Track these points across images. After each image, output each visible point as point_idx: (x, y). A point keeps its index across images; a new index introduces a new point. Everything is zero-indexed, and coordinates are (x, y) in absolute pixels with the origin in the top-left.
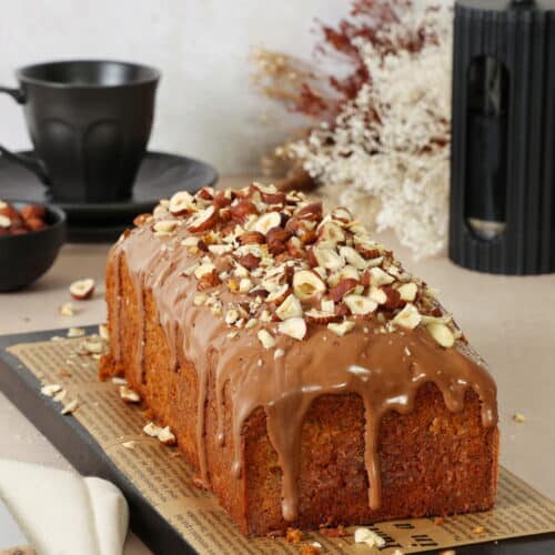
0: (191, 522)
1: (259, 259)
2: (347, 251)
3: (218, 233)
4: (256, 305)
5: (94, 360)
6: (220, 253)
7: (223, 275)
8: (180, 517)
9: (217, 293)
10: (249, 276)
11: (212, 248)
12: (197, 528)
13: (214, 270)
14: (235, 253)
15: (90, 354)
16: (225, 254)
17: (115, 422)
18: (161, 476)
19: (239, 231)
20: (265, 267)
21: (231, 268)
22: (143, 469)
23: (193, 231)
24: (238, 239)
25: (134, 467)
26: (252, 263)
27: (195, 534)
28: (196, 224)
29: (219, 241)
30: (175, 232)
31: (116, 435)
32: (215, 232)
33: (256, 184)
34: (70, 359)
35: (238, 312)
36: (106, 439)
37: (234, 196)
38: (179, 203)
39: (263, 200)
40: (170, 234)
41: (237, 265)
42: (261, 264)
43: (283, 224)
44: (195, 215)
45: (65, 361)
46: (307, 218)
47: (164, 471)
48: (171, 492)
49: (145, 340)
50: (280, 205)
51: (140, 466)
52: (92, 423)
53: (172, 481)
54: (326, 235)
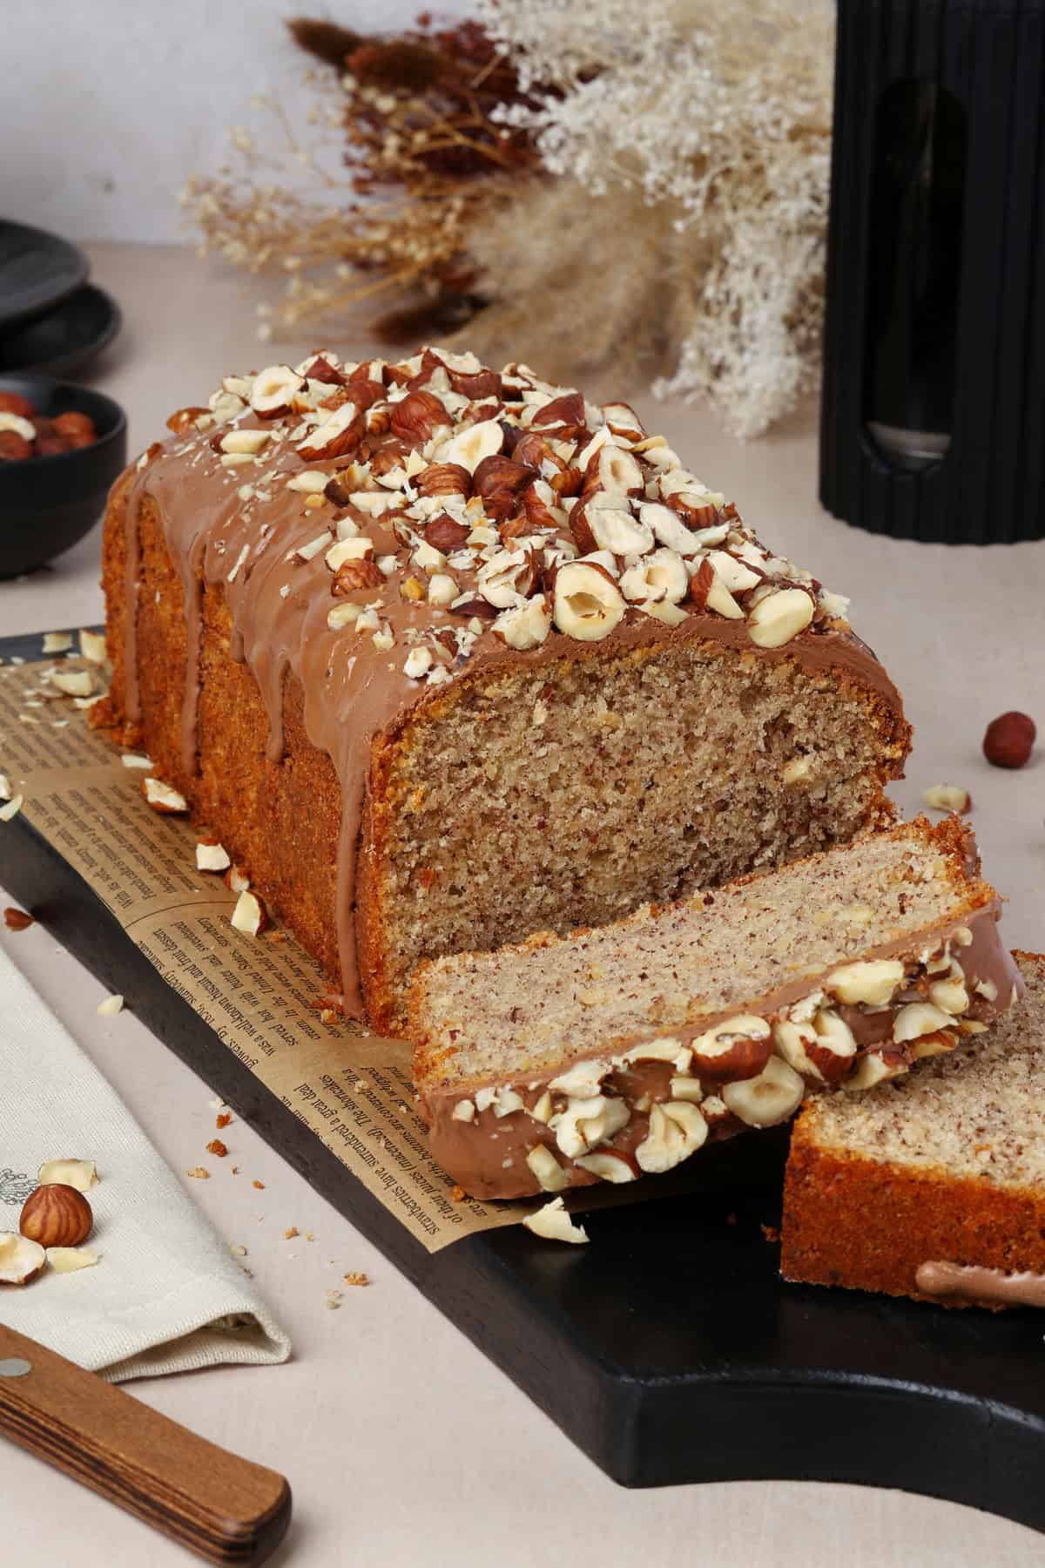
0: (332, 1103)
1: (467, 530)
2: (655, 515)
3: (369, 465)
4: (471, 638)
5: (76, 710)
6: (378, 511)
7: (388, 564)
8: (306, 1091)
9: (379, 603)
10: (446, 569)
11: (357, 499)
12: (346, 1117)
13: (369, 552)
14: (409, 512)
15: (68, 696)
16: (389, 514)
17: (142, 860)
18: (254, 988)
19: (415, 463)
20: (480, 547)
21: (402, 547)
22: (214, 975)
23: (311, 458)
24: (414, 482)
25: (195, 971)
26: (449, 536)
27: (343, 1130)
28: (318, 441)
29: (370, 484)
30: (265, 455)
31: (146, 892)
32: (362, 463)
33: (436, 351)
34: (28, 710)
35: (432, 651)
36: (126, 902)
37: (388, 376)
38: (273, 390)
39: (454, 388)
40: (258, 461)
41: (415, 540)
42: (469, 540)
43: (507, 450)
44: (309, 418)
45: (16, 715)
46: (556, 434)
47: (257, 978)
48: (281, 1030)
49: (201, 684)
50: (492, 401)
51: (206, 967)
52: (91, 863)
53: (279, 1002)
54: (605, 476)
